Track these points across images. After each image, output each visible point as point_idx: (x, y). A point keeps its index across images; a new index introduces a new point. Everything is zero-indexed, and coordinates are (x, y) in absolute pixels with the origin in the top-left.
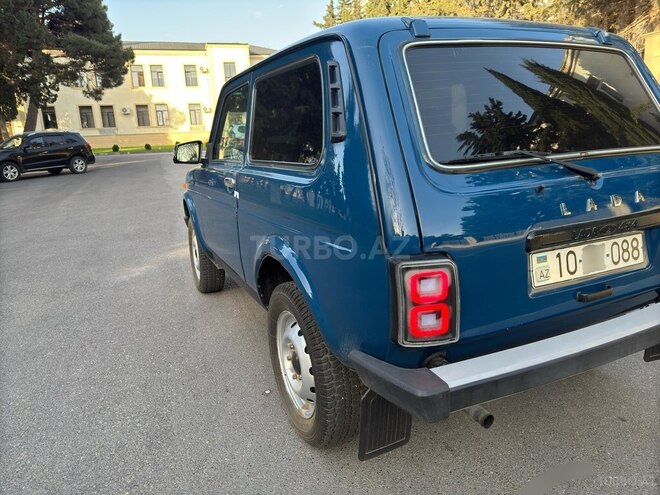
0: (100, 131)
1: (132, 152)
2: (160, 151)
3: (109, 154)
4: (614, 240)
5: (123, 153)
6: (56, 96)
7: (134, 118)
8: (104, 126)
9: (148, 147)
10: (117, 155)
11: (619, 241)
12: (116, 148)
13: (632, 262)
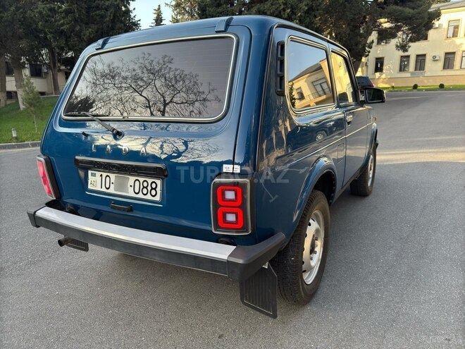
0: (412, 73)
1: (427, 90)
2: (451, 89)
3: (409, 90)
4: (137, 178)
5: (420, 90)
6: (369, 52)
7: (441, 64)
8: (416, 70)
9: (442, 86)
10: (415, 91)
11: (142, 179)
12: (415, 87)
13: (149, 197)
